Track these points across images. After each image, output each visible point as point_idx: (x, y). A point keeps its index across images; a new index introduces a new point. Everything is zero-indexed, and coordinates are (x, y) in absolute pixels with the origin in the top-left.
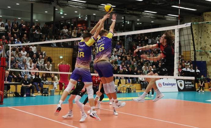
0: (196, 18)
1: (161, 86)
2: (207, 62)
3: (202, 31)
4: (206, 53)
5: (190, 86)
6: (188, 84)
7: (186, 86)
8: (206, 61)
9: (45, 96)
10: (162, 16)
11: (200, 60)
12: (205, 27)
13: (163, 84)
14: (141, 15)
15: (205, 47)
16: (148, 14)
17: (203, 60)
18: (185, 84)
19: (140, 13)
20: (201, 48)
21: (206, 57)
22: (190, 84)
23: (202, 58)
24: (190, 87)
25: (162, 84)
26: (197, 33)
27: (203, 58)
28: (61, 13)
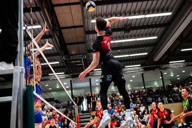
28: (172, 76)
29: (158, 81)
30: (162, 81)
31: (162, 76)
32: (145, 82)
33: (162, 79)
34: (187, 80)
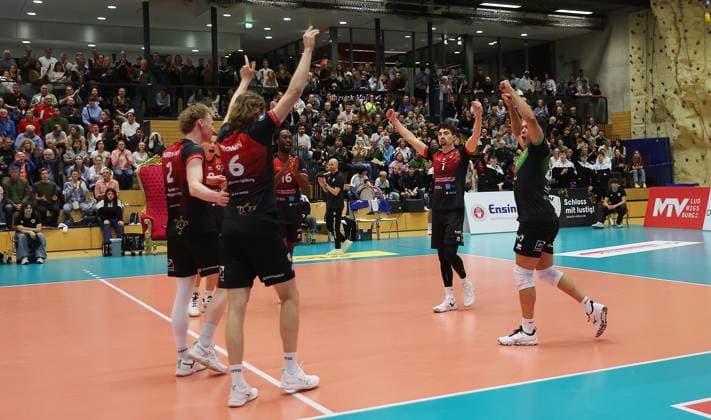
0: (639, 16)
1: (482, 216)
2: (671, 141)
3: (654, 51)
4: (669, 114)
5: (580, 211)
6: (576, 206)
7: (568, 211)
8: (668, 139)
10: (540, 17)
11: (654, 136)
12: (661, 38)
13: (490, 209)
14: (474, 16)
15: (663, 96)
16: (496, 11)
17: (663, 136)
18: (564, 207)
19: (470, 10)
20: (655, 101)
21: (669, 125)
22: (581, 206)
23: (659, 129)
24: (580, 214)
25: (487, 211)
26: (644, 60)
27: (661, 131)
28: (249, 26)
29: (198, 33)
30: (210, 34)
31: (214, 21)
32: (151, 32)
33: (214, 30)
34: (293, 46)
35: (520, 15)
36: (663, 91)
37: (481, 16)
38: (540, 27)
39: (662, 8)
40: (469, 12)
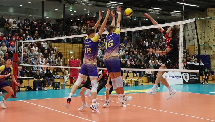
0: (199, 14)
1: (167, 79)
2: (210, 56)
3: (205, 26)
4: (210, 47)
5: (194, 78)
7: (191, 78)
8: (209, 55)
9: (57, 89)
10: (167, 13)
11: (204, 54)
12: (208, 22)
13: (169, 77)
14: (147, 11)
15: (209, 41)
16: (154, 10)
17: (207, 54)
20: (205, 43)
21: (210, 51)
22: (195, 77)
23: (205, 52)
25: (168, 77)
26: (201, 28)
35: (161, 12)
36: (209, 40)
37: (150, 12)
38: (167, 16)
39: (211, 13)
40: (146, 10)
